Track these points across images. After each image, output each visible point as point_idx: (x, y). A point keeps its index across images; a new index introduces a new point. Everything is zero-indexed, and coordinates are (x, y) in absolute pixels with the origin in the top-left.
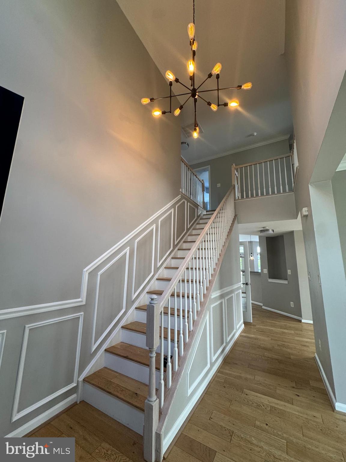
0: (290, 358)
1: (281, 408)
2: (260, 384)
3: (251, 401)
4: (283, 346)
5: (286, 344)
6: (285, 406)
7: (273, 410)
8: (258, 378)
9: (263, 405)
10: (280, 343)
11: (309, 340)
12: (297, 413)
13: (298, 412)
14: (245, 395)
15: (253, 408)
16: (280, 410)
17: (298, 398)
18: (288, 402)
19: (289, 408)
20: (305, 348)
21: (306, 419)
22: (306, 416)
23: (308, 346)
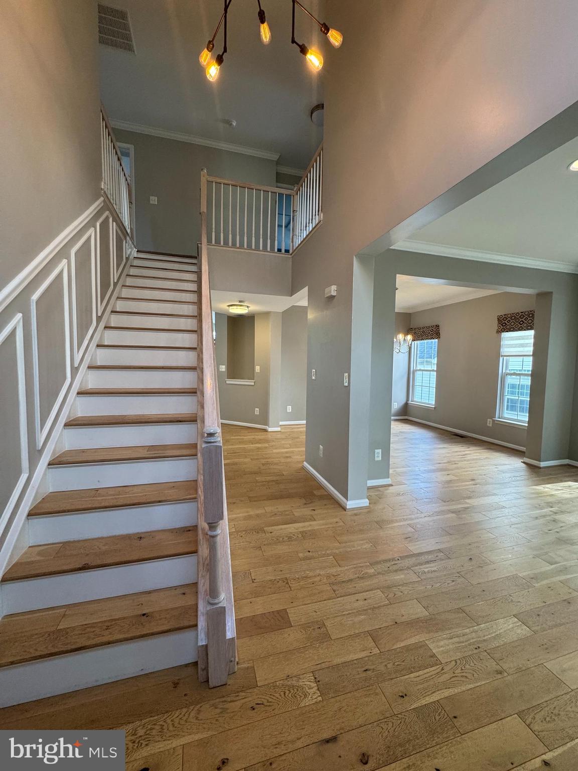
0: (283, 475)
1: (309, 529)
2: (275, 514)
3: (280, 537)
4: (267, 463)
5: (269, 460)
6: (311, 525)
7: (304, 535)
8: (269, 509)
9: (294, 535)
10: (263, 461)
11: (286, 450)
12: (324, 527)
13: (323, 525)
14: (270, 534)
15: (287, 543)
16: (309, 531)
17: (316, 512)
18: (310, 520)
19: (315, 525)
20: (289, 460)
21: (333, 527)
22: (331, 526)
23: (290, 457)
